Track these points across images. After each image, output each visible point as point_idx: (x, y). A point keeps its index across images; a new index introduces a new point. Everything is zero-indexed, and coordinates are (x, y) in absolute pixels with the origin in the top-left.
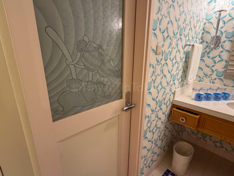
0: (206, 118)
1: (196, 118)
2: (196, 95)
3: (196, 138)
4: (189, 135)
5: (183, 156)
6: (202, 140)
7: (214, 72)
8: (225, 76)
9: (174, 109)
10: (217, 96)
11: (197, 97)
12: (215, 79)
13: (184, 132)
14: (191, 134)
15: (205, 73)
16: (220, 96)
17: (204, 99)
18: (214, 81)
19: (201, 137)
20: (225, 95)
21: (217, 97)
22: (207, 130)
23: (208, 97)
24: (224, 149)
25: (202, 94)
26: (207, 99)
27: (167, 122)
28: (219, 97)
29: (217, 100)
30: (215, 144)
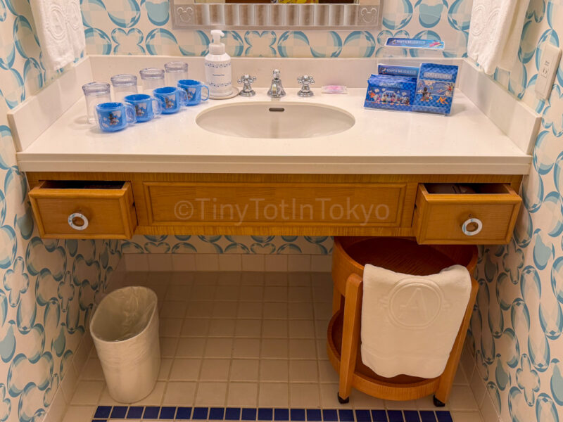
0: (149, 187)
1: (117, 199)
2: (99, 112)
3: (166, 253)
4: (143, 253)
5: (124, 340)
6: (182, 249)
7: (141, 8)
8: (173, 21)
9: (37, 191)
10: (167, 99)
11: (105, 119)
12: (151, 35)
13: (125, 251)
14: (149, 246)
15: (115, 16)
16: (172, 97)
17: (131, 122)
18: (151, 42)
19: (178, 241)
20: (186, 90)
21: (168, 102)
22: (166, 224)
23: (139, 110)
24: (239, 250)
25: (120, 105)
26: (138, 117)
27: (28, 254)
28: (172, 101)
29: (169, 111)
30: (216, 244)
